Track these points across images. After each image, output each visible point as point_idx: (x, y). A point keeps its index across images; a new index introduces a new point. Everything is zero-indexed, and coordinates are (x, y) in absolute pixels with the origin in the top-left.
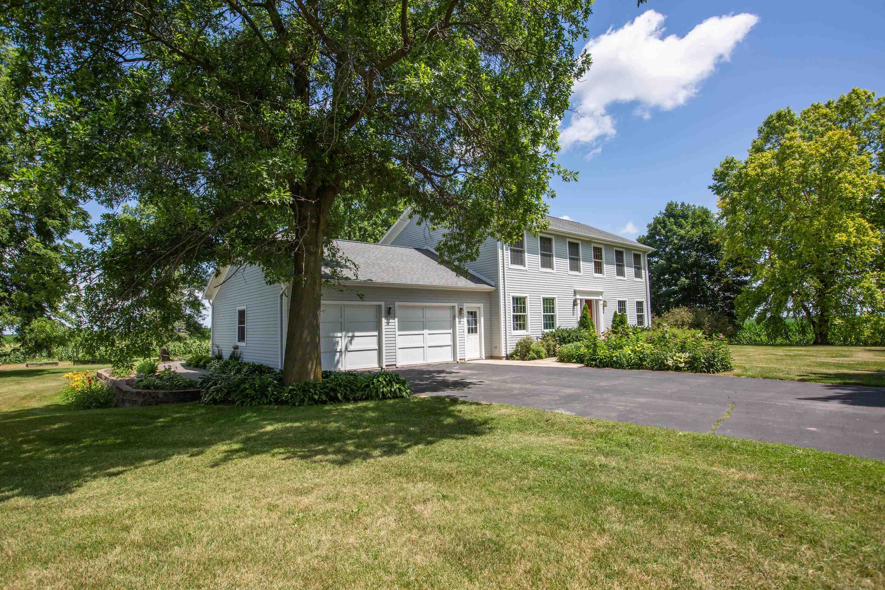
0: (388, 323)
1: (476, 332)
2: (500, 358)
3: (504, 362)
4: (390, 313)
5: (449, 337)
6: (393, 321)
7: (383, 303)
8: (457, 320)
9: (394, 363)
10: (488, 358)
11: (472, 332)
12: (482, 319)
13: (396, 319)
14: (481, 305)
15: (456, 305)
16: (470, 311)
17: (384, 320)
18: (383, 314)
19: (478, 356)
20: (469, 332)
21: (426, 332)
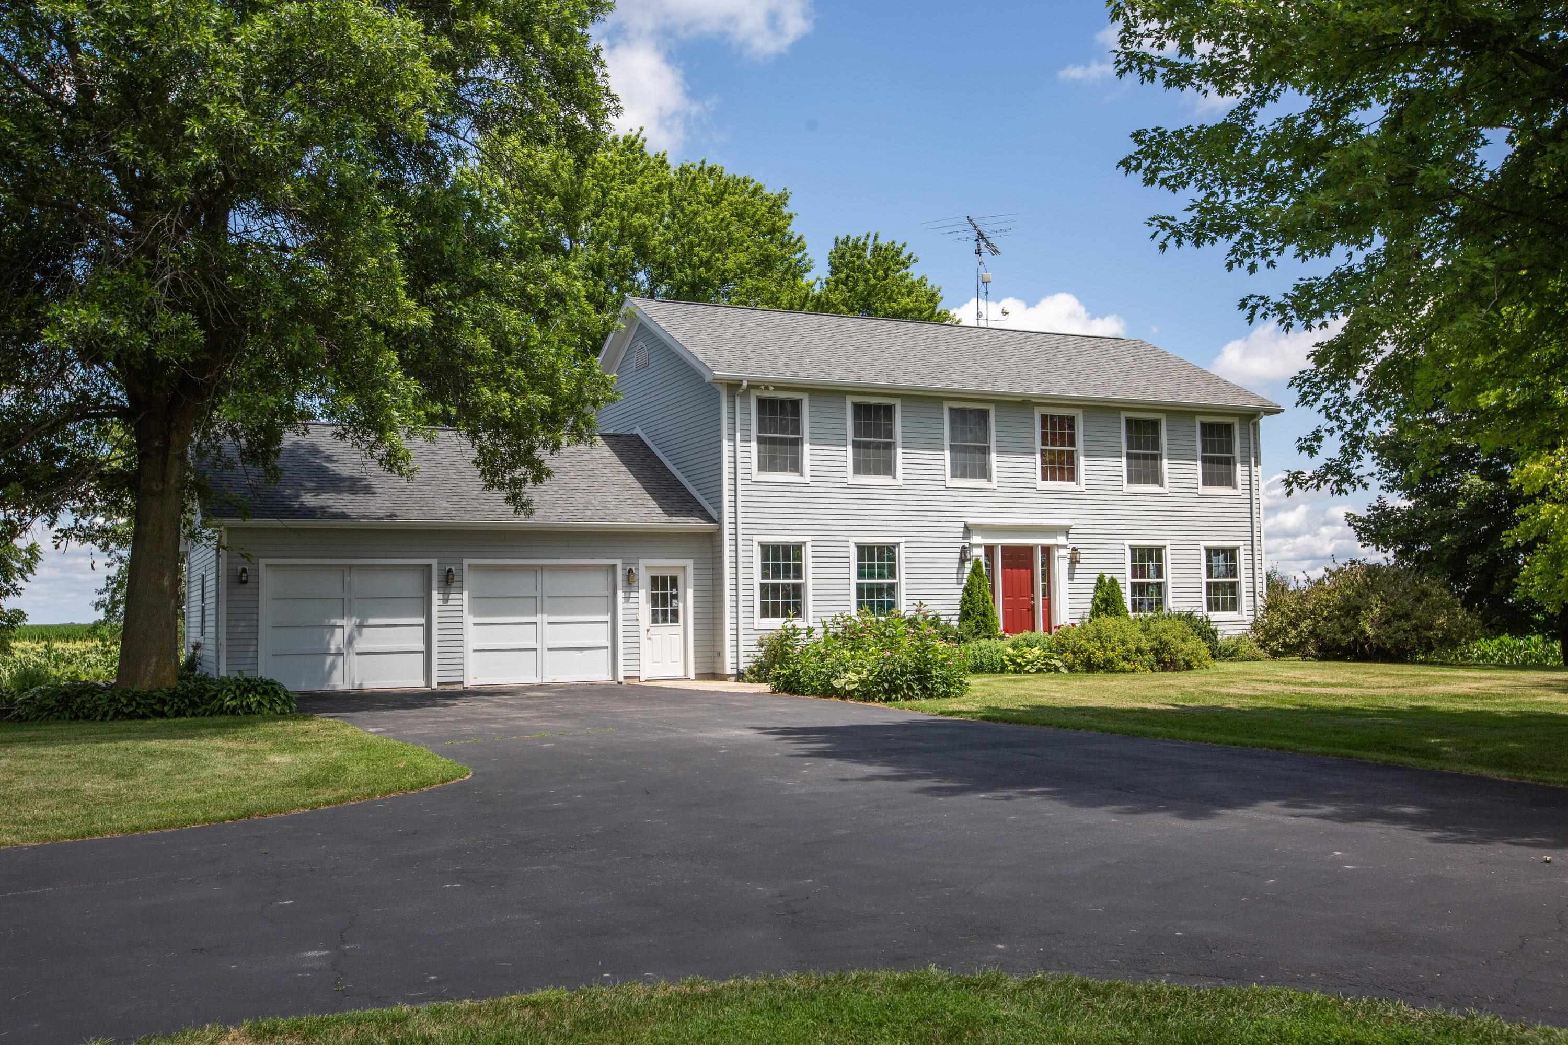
0: (446, 601)
1: (675, 620)
2: (723, 677)
3: (731, 686)
4: (449, 581)
5: (605, 630)
6: (459, 596)
7: (434, 562)
8: (620, 594)
9: (459, 679)
10: (700, 676)
11: (665, 620)
12: (690, 592)
13: (466, 594)
14: (689, 563)
15: (619, 562)
16: (659, 573)
17: (436, 596)
18: (435, 584)
19: (680, 673)
20: (655, 621)
21: (542, 619)
